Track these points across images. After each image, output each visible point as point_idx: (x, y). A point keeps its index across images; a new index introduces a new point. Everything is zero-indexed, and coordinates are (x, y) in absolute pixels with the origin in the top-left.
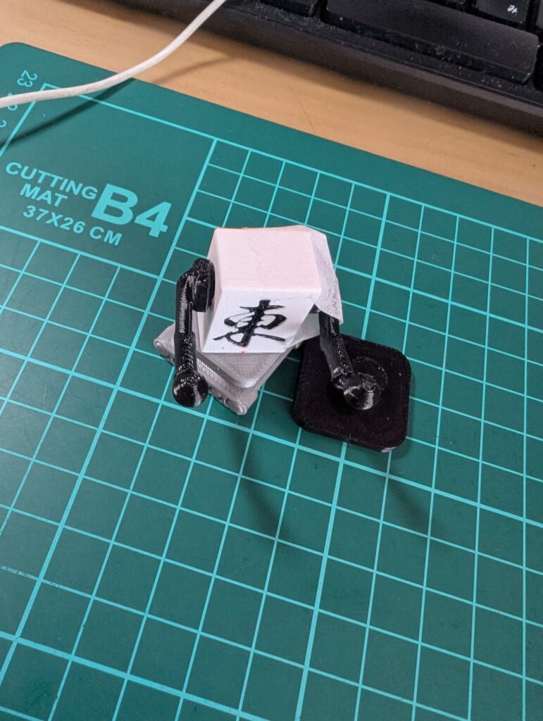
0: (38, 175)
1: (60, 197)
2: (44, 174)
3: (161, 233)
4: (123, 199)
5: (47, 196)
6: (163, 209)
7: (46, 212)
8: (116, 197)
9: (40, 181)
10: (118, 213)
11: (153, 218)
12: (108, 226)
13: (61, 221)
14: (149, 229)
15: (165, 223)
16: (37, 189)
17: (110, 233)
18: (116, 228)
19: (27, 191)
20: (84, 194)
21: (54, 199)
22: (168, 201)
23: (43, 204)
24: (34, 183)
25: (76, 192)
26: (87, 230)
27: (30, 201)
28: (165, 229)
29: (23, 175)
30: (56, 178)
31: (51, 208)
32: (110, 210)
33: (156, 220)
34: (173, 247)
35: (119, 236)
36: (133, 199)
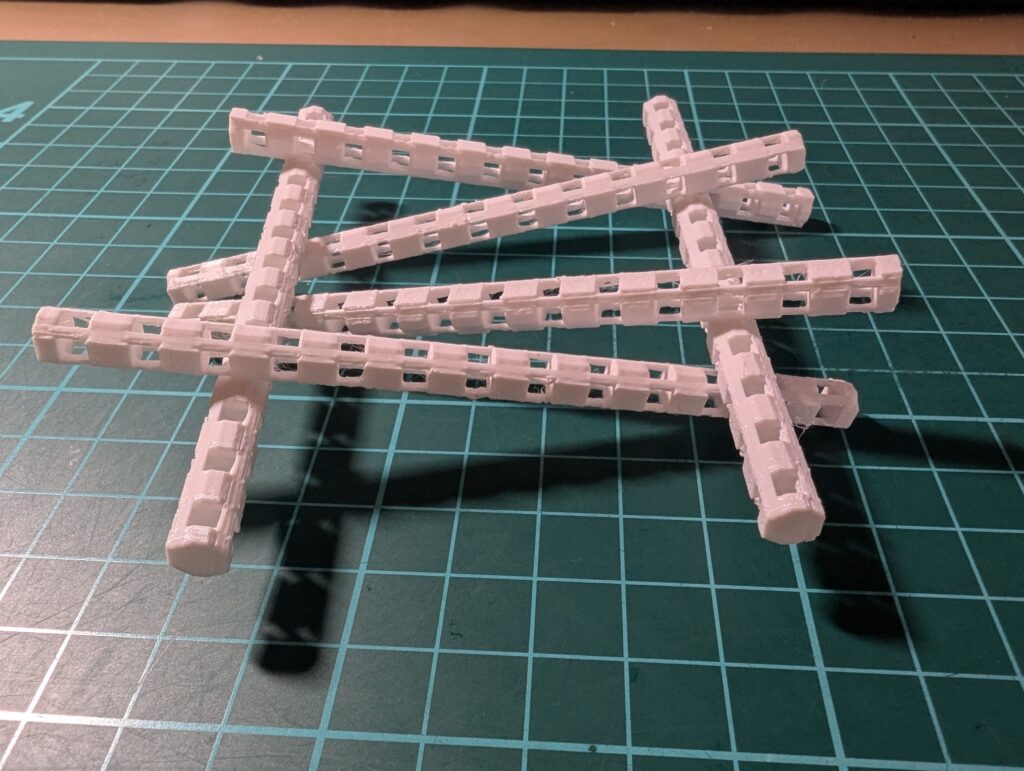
3: (17, 120)
6: (25, 104)
11: (10, 112)
14: (1, 120)
15: (23, 113)
22: (30, 100)
28: (21, 116)
33: (13, 113)
34: (28, 124)
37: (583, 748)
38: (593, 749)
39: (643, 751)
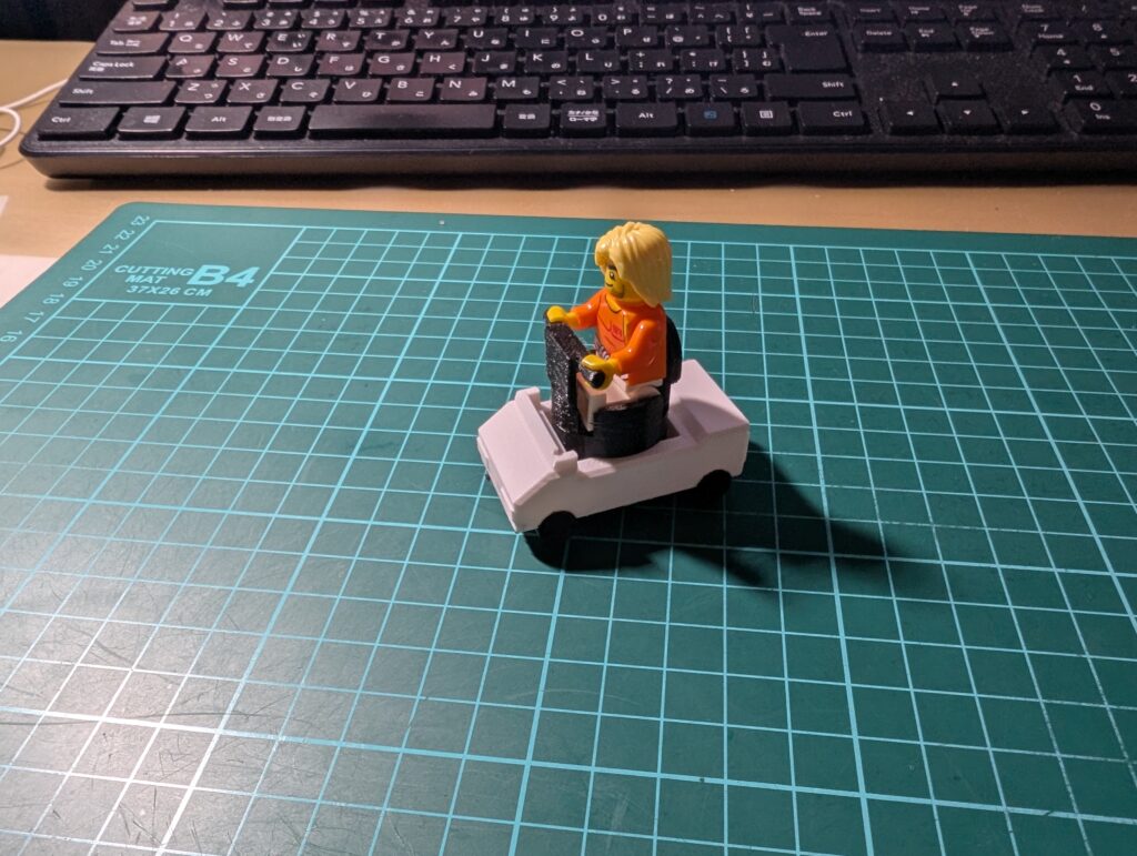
0: (143, 270)
1: (160, 278)
2: (147, 268)
3: (248, 285)
4: (217, 271)
5: (150, 279)
6: (253, 271)
7: (147, 287)
8: (209, 271)
9: (144, 272)
10: (212, 279)
11: (242, 277)
12: (199, 287)
13: (158, 291)
14: (236, 284)
15: (253, 278)
16: (141, 277)
17: (202, 290)
18: (206, 287)
19: (132, 279)
20: (182, 273)
21: (155, 279)
22: (256, 266)
23: (146, 283)
24: (137, 274)
25: (175, 273)
26: (181, 292)
27: (134, 283)
28: (251, 281)
29: (129, 271)
30: (158, 269)
31: (153, 284)
32: (203, 279)
33: (245, 278)
34: (258, 289)
35: (210, 291)
36: (225, 269)
37: (696, 779)
38: (702, 780)
39: (735, 783)
